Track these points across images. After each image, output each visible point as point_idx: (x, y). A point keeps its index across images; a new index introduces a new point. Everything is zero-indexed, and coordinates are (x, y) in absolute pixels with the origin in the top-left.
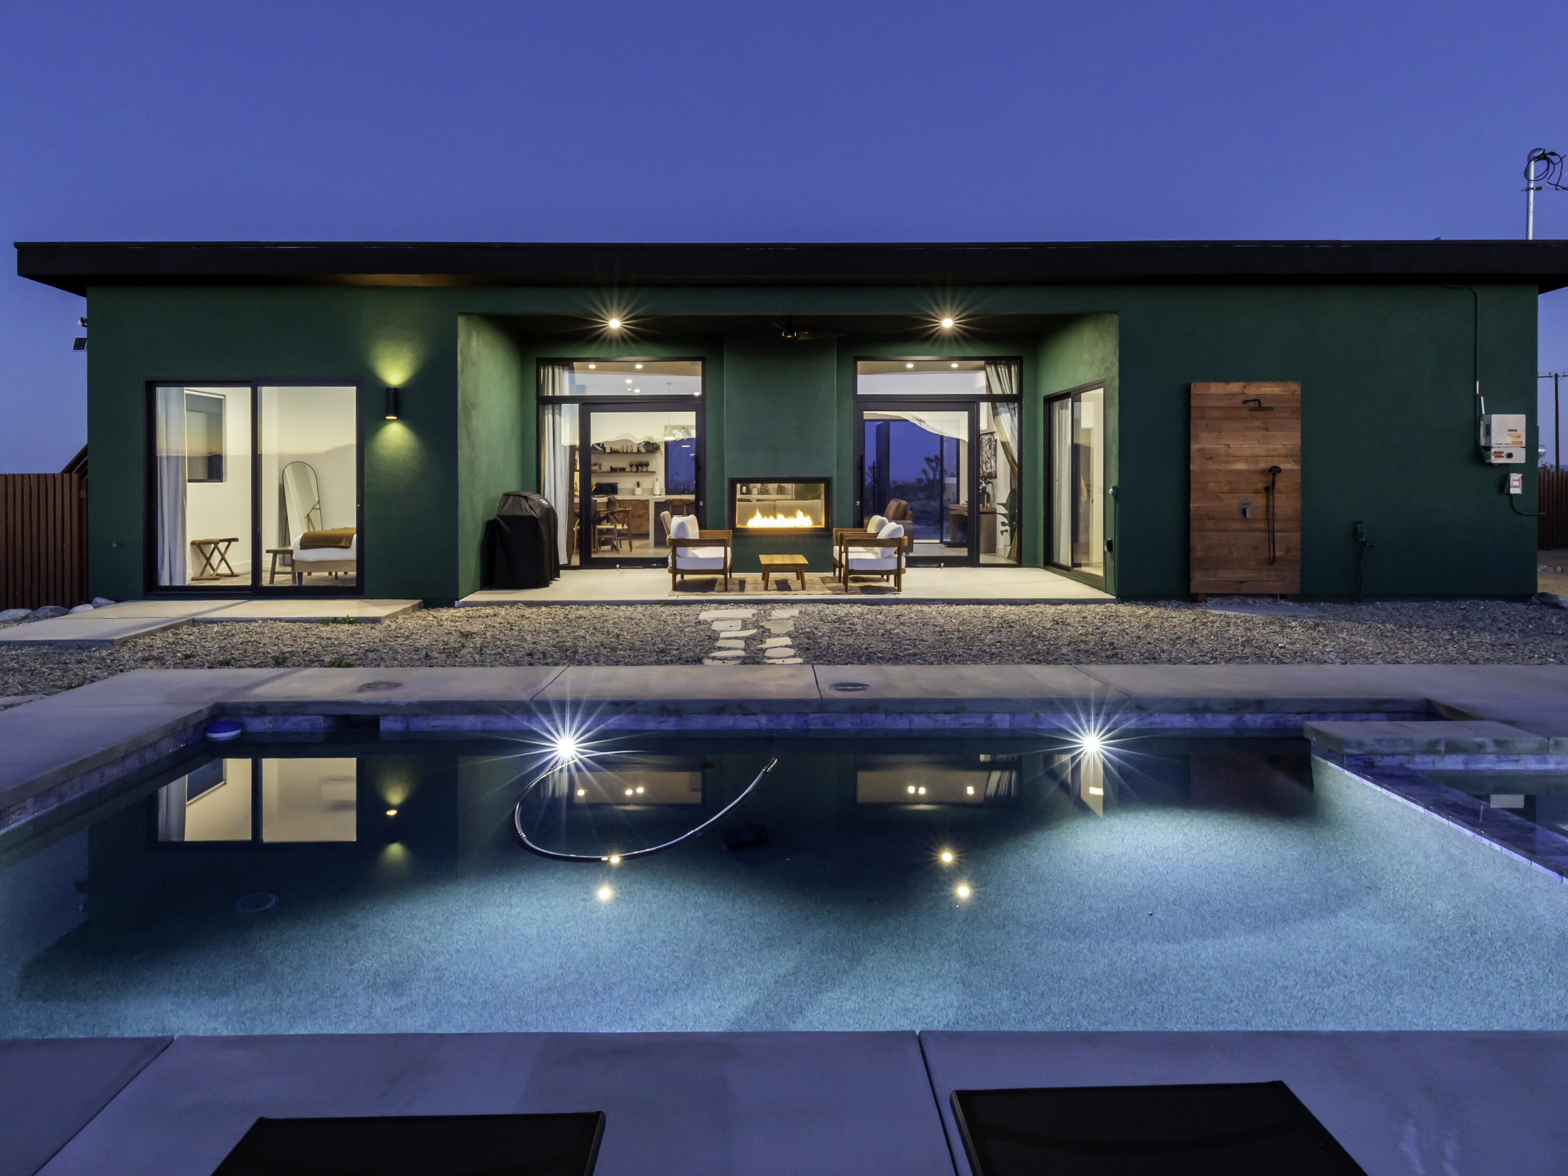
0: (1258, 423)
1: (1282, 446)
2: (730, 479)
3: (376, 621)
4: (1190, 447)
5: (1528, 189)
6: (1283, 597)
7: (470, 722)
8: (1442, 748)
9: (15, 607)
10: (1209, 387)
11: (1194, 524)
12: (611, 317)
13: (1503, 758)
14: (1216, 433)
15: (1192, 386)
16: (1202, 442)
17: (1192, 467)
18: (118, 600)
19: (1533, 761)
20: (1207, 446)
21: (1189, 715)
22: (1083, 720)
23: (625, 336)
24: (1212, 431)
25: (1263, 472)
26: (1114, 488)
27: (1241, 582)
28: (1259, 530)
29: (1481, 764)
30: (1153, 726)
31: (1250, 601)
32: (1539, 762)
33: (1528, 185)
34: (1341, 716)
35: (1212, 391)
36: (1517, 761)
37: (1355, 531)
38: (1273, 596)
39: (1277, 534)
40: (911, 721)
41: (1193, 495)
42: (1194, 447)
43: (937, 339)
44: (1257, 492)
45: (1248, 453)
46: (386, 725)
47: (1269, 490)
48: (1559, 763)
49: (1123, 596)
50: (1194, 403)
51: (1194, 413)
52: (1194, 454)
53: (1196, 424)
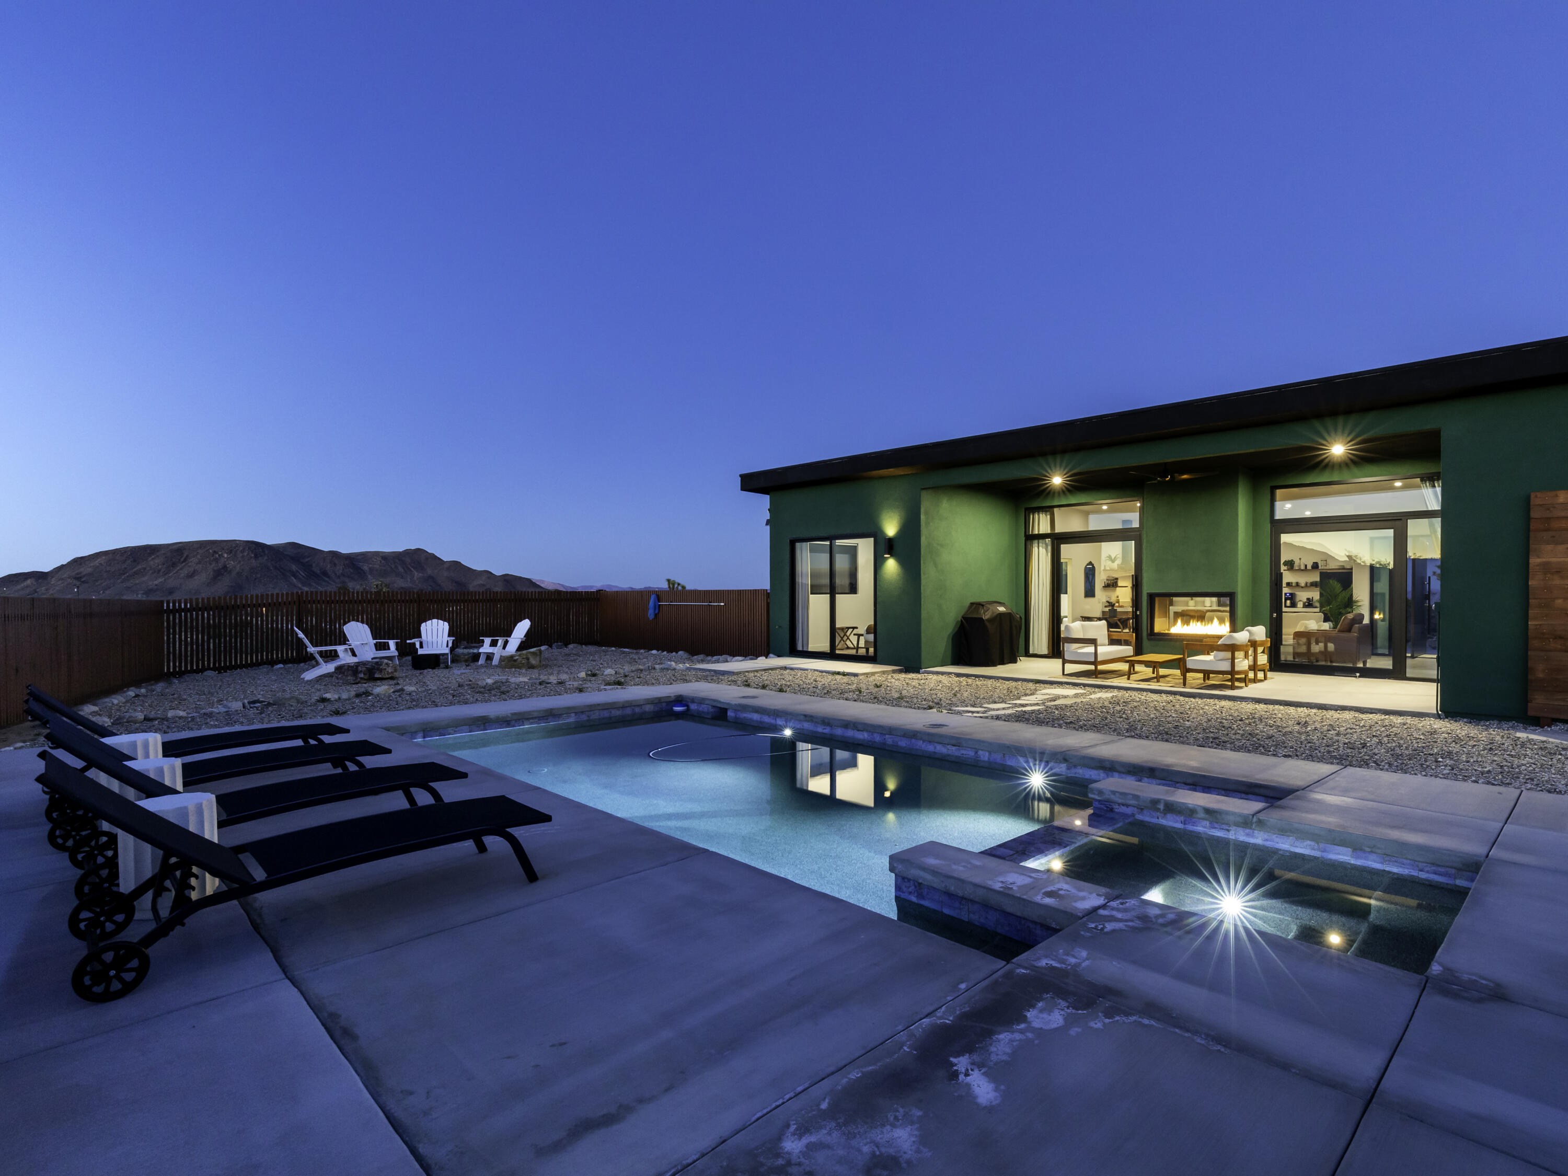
2: (1148, 593)
3: (856, 675)
4: (1528, 560)
7: (756, 717)
8: (1161, 807)
9: (739, 656)
10: (1557, 496)
11: (1533, 644)
12: (1055, 476)
13: (1216, 825)
15: (1533, 496)
16: (1547, 556)
17: (1531, 583)
18: (779, 656)
19: (1243, 834)
20: (1552, 560)
21: (1102, 771)
22: (1031, 764)
23: (1064, 488)
24: (1559, 543)
29: (1197, 826)
30: (1077, 775)
32: (1248, 835)
34: (1223, 792)
36: (1228, 831)
40: (935, 748)
41: (1533, 611)
42: (1534, 561)
46: (730, 714)
48: (1267, 840)
49: (1449, 712)
50: (1535, 514)
51: (1534, 526)
52: (1534, 568)
53: (1537, 538)
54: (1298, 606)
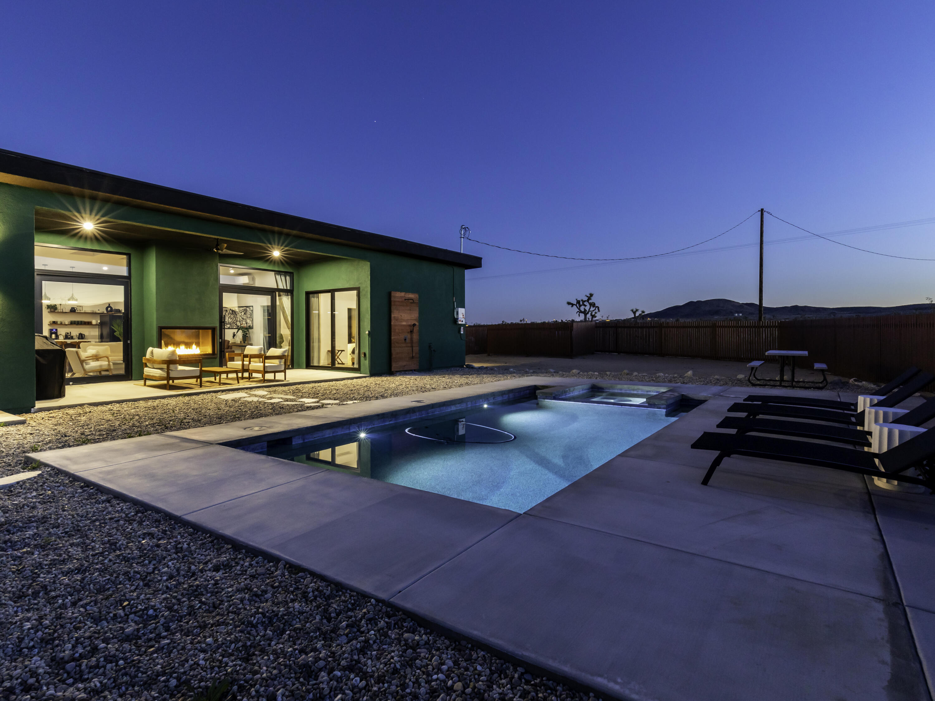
0: (408, 308)
1: (414, 317)
2: (159, 327)
4: (391, 315)
5: (461, 237)
6: (415, 370)
11: (393, 345)
15: (392, 293)
16: (395, 314)
17: (392, 323)
20: (396, 316)
23: (93, 234)
24: (397, 310)
25: (410, 326)
26: (369, 331)
27: (405, 366)
28: (409, 347)
31: (407, 372)
35: (397, 295)
37: (430, 346)
38: (412, 370)
39: (414, 348)
41: (392, 334)
42: (393, 316)
43: (271, 261)
44: (408, 333)
45: (406, 319)
47: (412, 332)
49: (373, 374)
50: (392, 299)
51: (392, 304)
52: (392, 318)
53: (393, 308)
54: (60, 338)
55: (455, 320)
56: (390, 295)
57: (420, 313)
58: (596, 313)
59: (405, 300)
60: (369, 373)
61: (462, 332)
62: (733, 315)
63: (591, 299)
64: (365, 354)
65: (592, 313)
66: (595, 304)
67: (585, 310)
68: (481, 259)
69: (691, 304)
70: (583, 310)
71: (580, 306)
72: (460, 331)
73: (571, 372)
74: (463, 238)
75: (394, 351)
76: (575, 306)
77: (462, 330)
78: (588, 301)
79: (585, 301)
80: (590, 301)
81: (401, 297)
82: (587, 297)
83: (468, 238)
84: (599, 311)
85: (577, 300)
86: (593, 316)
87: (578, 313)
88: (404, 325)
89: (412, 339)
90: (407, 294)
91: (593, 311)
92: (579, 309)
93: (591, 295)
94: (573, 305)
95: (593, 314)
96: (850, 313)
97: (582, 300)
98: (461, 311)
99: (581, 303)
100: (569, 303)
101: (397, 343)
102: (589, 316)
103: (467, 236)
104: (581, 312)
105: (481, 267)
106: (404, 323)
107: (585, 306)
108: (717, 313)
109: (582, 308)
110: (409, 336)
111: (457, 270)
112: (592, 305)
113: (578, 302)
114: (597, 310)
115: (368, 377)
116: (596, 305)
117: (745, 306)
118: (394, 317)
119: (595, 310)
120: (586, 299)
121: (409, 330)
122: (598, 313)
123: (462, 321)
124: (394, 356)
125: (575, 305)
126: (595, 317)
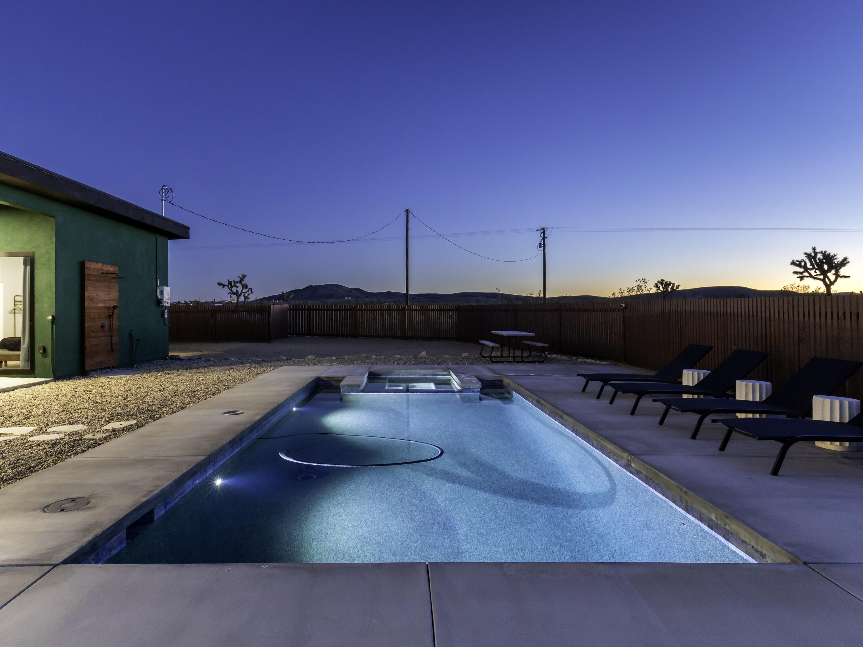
0: (106, 284)
1: (113, 296)
4: (85, 294)
5: (162, 200)
6: (114, 367)
10: (91, 264)
11: (87, 335)
14: (93, 288)
15: (85, 263)
16: (90, 292)
17: (86, 305)
25: (108, 308)
26: (52, 316)
27: (102, 362)
28: (107, 336)
31: (104, 371)
33: (162, 198)
35: (92, 267)
37: (131, 335)
38: (110, 368)
39: (113, 338)
41: (86, 319)
42: (87, 294)
44: (106, 318)
45: (103, 299)
47: (110, 316)
49: (58, 377)
50: (86, 272)
51: (86, 277)
52: (86, 298)
53: (87, 283)
55: (159, 302)
56: (82, 266)
57: (120, 292)
58: (249, 294)
59: (102, 273)
60: (52, 375)
61: (166, 316)
62: (344, 299)
63: (243, 281)
64: (44, 349)
65: (244, 294)
66: (247, 286)
67: (237, 291)
68: (188, 228)
69: (310, 287)
70: (235, 291)
71: (232, 287)
72: (163, 315)
73: (306, 359)
74: (165, 201)
75: (89, 342)
76: (226, 287)
77: (166, 313)
78: (240, 282)
79: (237, 282)
80: (243, 283)
81: (98, 269)
82: (240, 278)
83: (170, 202)
84: (252, 292)
85: (228, 280)
86: (246, 298)
87: (230, 294)
88: (101, 308)
89: (111, 326)
90: (105, 266)
91: (246, 292)
92: (231, 290)
93: (244, 276)
94: (224, 286)
95: (246, 295)
96: (425, 298)
97: (234, 281)
98: (167, 290)
99: (233, 284)
100: (219, 284)
101: (93, 331)
102: (242, 299)
103: (170, 199)
104: (234, 293)
105: (189, 238)
106: (101, 305)
107: (237, 287)
108: (331, 296)
109: (234, 289)
110: (106, 322)
111: (160, 239)
112: (245, 286)
113: (230, 283)
114: (250, 292)
115: (51, 381)
116: (249, 287)
117: (354, 291)
118: (89, 296)
119: (248, 291)
120: (239, 280)
121: (107, 314)
122: (251, 295)
123: (168, 303)
124: (88, 350)
125: (226, 285)
126: (248, 299)
